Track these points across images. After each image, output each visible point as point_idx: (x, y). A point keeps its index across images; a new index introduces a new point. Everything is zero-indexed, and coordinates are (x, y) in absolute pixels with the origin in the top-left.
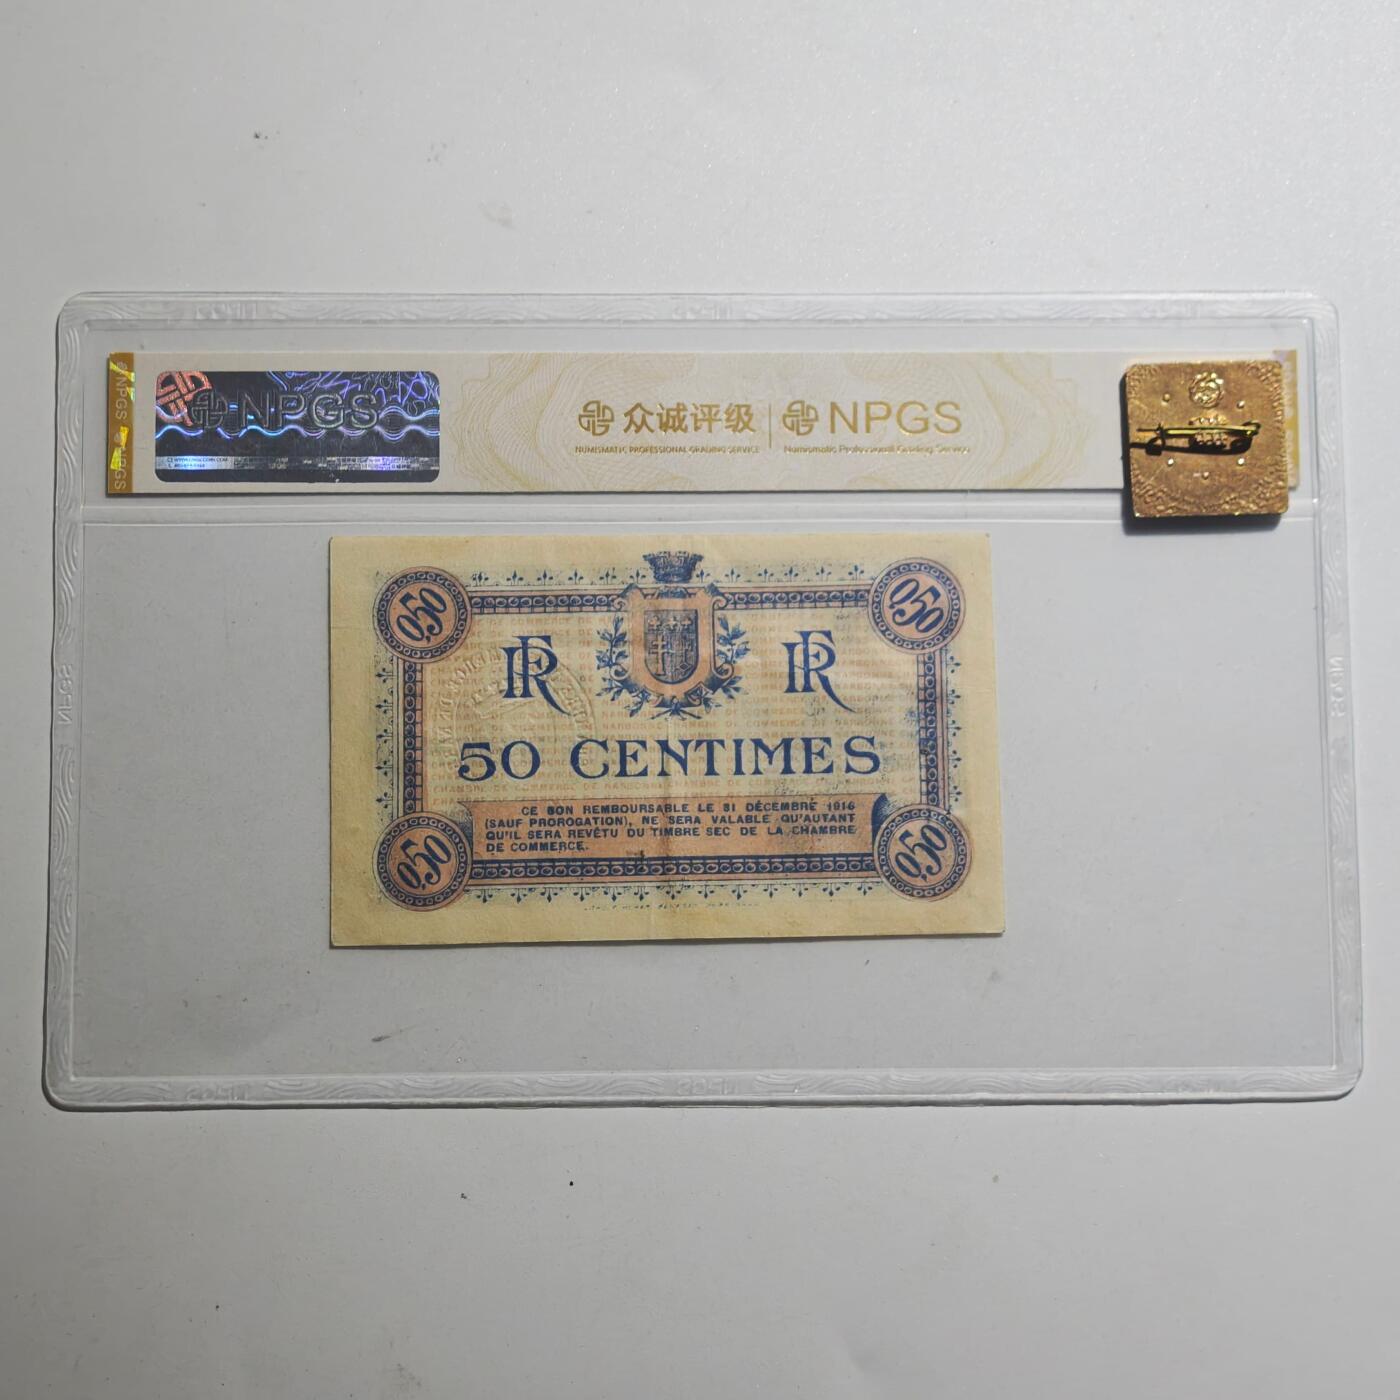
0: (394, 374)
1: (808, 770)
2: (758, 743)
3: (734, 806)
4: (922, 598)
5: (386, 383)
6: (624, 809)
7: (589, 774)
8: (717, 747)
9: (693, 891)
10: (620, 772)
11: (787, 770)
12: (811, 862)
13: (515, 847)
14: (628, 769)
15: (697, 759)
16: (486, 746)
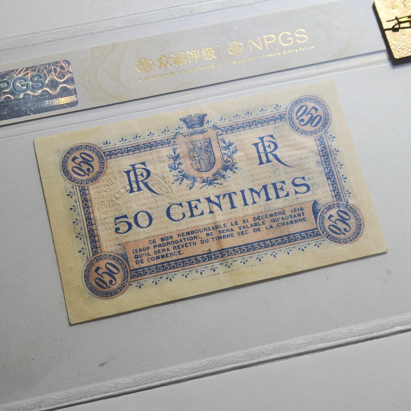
0: (49, 64)
1: (278, 197)
2: (252, 190)
3: (247, 220)
4: (310, 113)
5: (46, 68)
6: (197, 231)
7: (177, 220)
8: (233, 196)
9: (237, 261)
10: (191, 215)
11: (268, 199)
12: (290, 238)
13: (149, 260)
14: (194, 213)
15: (225, 203)
16: (126, 216)
